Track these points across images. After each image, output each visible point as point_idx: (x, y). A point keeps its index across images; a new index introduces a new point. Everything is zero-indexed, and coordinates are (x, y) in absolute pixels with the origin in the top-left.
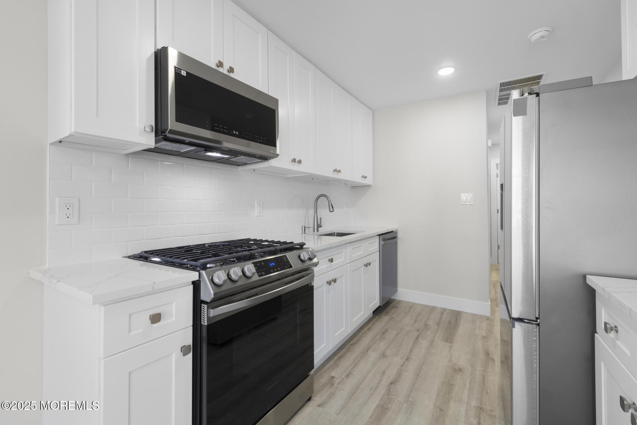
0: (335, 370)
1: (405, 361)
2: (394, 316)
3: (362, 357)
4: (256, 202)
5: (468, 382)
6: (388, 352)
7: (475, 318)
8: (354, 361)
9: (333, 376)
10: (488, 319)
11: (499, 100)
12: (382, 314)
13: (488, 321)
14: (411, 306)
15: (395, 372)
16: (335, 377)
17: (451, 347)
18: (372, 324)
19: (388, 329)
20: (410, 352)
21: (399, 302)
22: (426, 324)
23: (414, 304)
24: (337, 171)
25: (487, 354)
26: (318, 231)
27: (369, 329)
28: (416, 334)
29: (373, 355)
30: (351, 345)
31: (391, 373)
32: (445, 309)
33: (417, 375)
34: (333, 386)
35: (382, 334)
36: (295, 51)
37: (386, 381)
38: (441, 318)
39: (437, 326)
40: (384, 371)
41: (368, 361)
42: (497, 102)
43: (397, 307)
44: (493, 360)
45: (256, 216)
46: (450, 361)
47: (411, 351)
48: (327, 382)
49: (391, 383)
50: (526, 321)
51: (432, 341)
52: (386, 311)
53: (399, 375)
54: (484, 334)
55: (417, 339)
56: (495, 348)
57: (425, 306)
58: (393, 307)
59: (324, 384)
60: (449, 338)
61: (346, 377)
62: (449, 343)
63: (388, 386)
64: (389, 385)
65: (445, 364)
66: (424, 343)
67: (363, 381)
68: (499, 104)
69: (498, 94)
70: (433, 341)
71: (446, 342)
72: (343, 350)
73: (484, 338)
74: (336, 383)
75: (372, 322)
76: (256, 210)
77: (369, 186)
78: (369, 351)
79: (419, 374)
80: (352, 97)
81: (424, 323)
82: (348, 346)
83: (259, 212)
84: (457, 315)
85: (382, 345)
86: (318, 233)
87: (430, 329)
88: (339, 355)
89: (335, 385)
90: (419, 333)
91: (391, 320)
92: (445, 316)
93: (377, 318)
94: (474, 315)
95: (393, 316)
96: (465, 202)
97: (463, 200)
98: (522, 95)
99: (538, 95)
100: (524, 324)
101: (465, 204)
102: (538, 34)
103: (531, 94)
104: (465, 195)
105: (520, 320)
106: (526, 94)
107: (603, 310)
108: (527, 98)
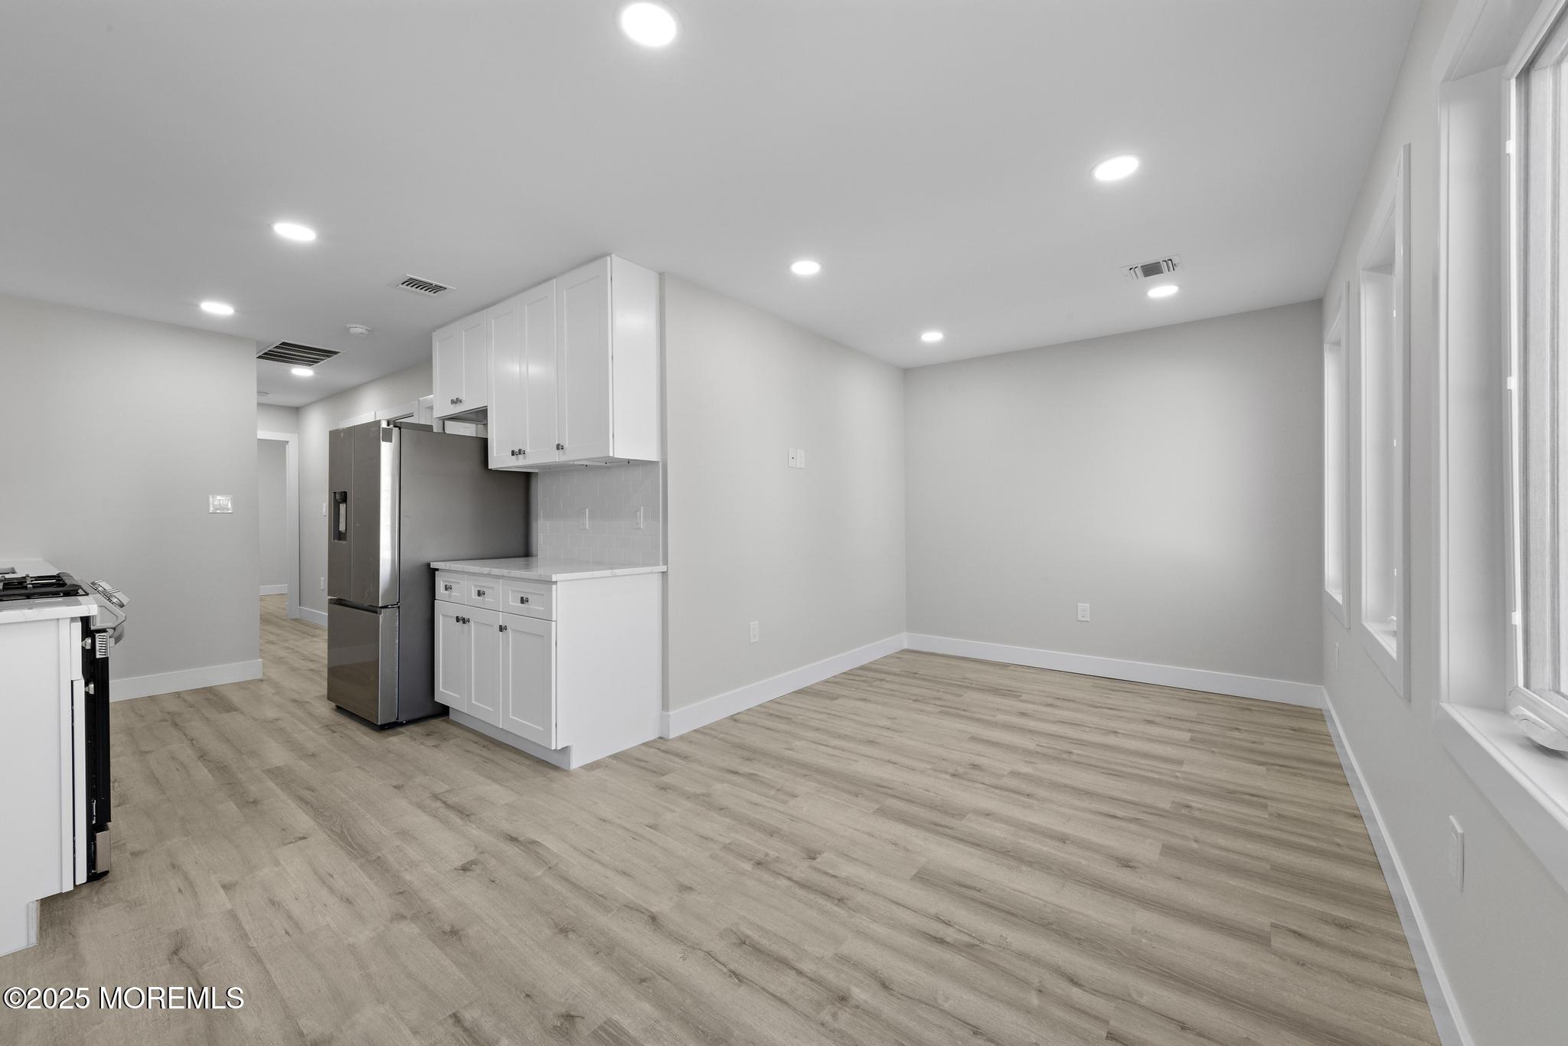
1: (190, 742)
7: (240, 685)
11: (265, 353)
13: (264, 681)
29: (124, 760)
33: (227, 740)
38: (184, 700)
40: (173, 757)
41: (125, 765)
42: (260, 354)
47: (185, 735)
50: (390, 607)
55: (176, 725)
65: (252, 724)
66: (196, 724)
68: (259, 357)
69: (270, 348)
84: (208, 691)
96: (218, 509)
97: (214, 505)
98: (388, 425)
99: (400, 429)
100: (388, 610)
101: (218, 511)
102: (358, 329)
103: (395, 427)
104: (219, 498)
105: (386, 607)
106: (392, 426)
107: (442, 581)
108: (392, 429)
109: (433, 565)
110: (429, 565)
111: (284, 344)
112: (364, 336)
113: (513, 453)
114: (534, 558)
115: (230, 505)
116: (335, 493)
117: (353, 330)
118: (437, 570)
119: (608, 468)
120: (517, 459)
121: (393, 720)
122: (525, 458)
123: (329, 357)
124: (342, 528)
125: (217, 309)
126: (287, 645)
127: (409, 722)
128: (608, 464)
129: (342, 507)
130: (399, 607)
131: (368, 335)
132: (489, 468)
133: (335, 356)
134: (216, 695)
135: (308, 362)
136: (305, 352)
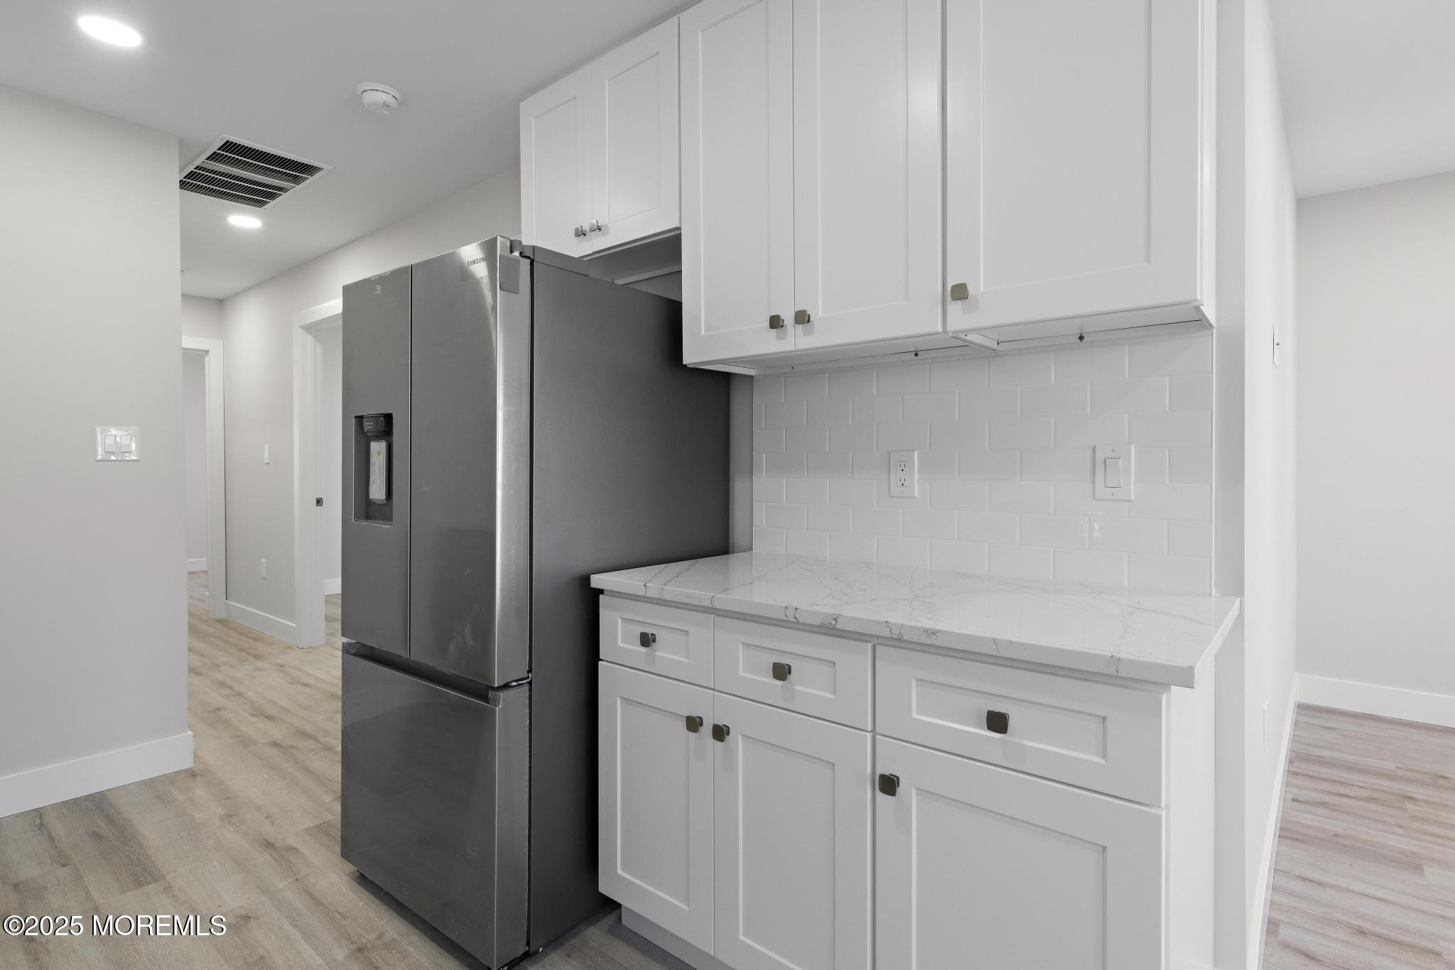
5: (288, 927)
7: (154, 789)
10: (192, 774)
11: (191, 175)
13: (198, 778)
17: (166, 888)
22: (15, 885)
32: (43, 811)
38: (51, 839)
39: (66, 862)
42: (182, 177)
44: (293, 850)
50: (514, 684)
54: (220, 811)
56: (273, 824)
60: (139, 873)
62: (148, 882)
68: (181, 185)
69: (201, 160)
71: (139, 883)
73: (228, 818)
84: (96, 807)
92: (58, 828)
94: (148, 785)
96: (113, 453)
97: (104, 447)
100: (511, 691)
101: (113, 458)
102: (379, 96)
104: (113, 432)
105: (506, 686)
106: (517, 254)
107: (620, 620)
108: (519, 261)
109: (597, 581)
110: (585, 580)
111: (228, 146)
112: (387, 113)
113: (774, 324)
114: (739, 556)
115: (134, 446)
116: (360, 419)
117: (369, 98)
118: (601, 591)
120: (780, 337)
121: (522, 950)
123: (297, 180)
124: (377, 491)
125: (110, 31)
126: (219, 676)
127: (547, 947)
129: (378, 449)
130: (530, 683)
131: (394, 110)
132: (684, 363)
133: (311, 180)
134: (111, 820)
135: (258, 196)
136: (265, 171)
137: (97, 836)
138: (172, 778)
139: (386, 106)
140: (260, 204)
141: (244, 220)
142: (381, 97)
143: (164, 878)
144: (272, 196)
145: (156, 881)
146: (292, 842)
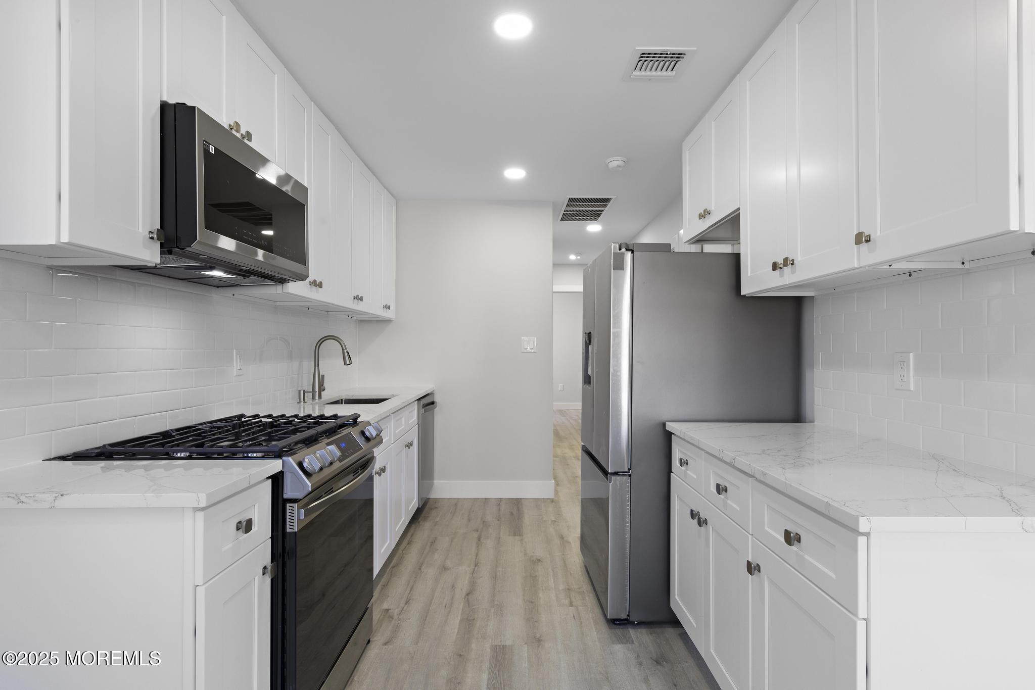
0: (385, 602)
1: (474, 567)
2: (438, 519)
3: (416, 578)
4: (235, 350)
5: (550, 570)
6: (449, 563)
7: (538, 502)
8: (408, 585)
9: (386, 609)
10: (552, 501)
11: (564, 215)
12: (419, 520)
13: (554, 503)
14: (456, 504)
15: (467, 582)
16: (390, 609)
17: (522, 540)
18: (410, 537)
19: (436, 538)
20: (476, 557)
21: (436, 500)
22: (484, 522)
23: (458, 499)
24: (359, 298)
25: (562, 537)
26: (320, 397)
27: (409, 543)
28: (476, 535)
29: (430, 573)
30: (393, 567)
31: (463, 584)
32: (501, 499)
33: (495, 577)
34: (393, 619)
35: (431, 545)
36: (314, 102)
37: (460, 593)
38: (499, 510)
39: (498, 520)
40: (453, 585)
41: (427, 580)
42: (561, 216)
43: (436, 508)
44: (569, 543)
45: (235, 375)
46: (525, 554)
47: (477, 555)
48: (382, 616)
49: (468, 594)
50: (621, 474)
51: (498, 540)
52: (422, 515)
53: (473, 585)
54: (553, 518)
55: (479, 540)
56: (568, 530)
57: (475, 500)
58: (431, 509)
59: (378, 620)
60: (517, 531)
61: (406, 604)
62: (517, 536)
63: (465, 599)
64: (465, 597)
65: (521, 559)
66: (489, 543)
67: (431, 603)
68: (562, 219)
69: (564, 208)
70: (499, 538)
71: (515, 536)
72: (385, 576)
73: (554, 522)
74: (395, 614)
75: (409, 534)
76: (235, 365)
77: (388, 321)
78: (422, 569)
79: (496, 576)
80: (374, 177)
81: (481, 520)
82: (388, 570)
83: (239, 368)
84: (517, 503)
85: (437, 557)
86: (320, 400)
87: (490, 526)
88: (381, 583)
89: (396, 617)
90: (479, 533)
91: (435, 525)
92: (503, 507)
93: (414, 527)
94: (536, 500)
95: (436, 520)
98: (620, 249)
99: (632, 252)
100: (618, 477)
102: (615, 162)
103: (627, 250)
105: (616, 474)
106: (623, 250)
107: (677, 450)
108: (624, 253)
109: (670, 427)
110: (664, 424)
111: (571, 200)
112: (621, 169)
113: (775, 267)
114: (807, 424)
116: (585, 334)
117: (611, 165)
118: (674, 434)
119: (968, 272)
120: (782, 275)
121: (624, 616)
122: (793, 272)
123: (605, 206)
125: (515, 174)
127: (641, 624)
128: (967, 265)
130: (630, 476)
131: (624, 167)
132: (742, 294)
133: (610, 204)
134: (518, 510)
135: (595, 216)
136: (588, 206)
137: (512, 514)
138: (544, 500)
139: (619, 166)
140: (596, 219)
141: (593, 227)
142: (616, 163)
143: (523, 536)
144: (599, 215)
145: (520, 536)
146: (570, 539)
